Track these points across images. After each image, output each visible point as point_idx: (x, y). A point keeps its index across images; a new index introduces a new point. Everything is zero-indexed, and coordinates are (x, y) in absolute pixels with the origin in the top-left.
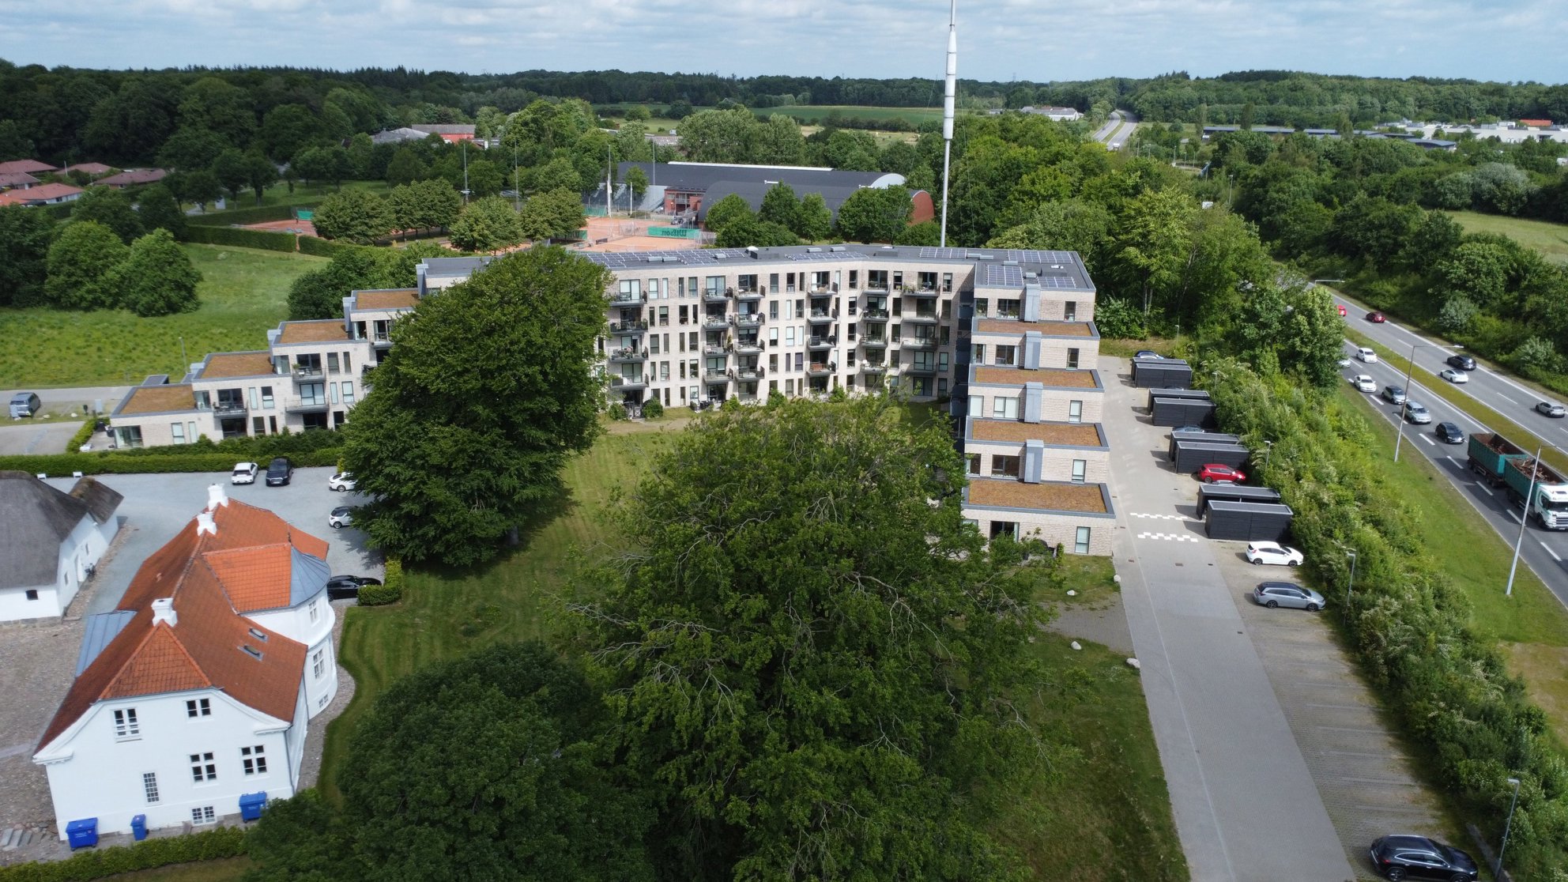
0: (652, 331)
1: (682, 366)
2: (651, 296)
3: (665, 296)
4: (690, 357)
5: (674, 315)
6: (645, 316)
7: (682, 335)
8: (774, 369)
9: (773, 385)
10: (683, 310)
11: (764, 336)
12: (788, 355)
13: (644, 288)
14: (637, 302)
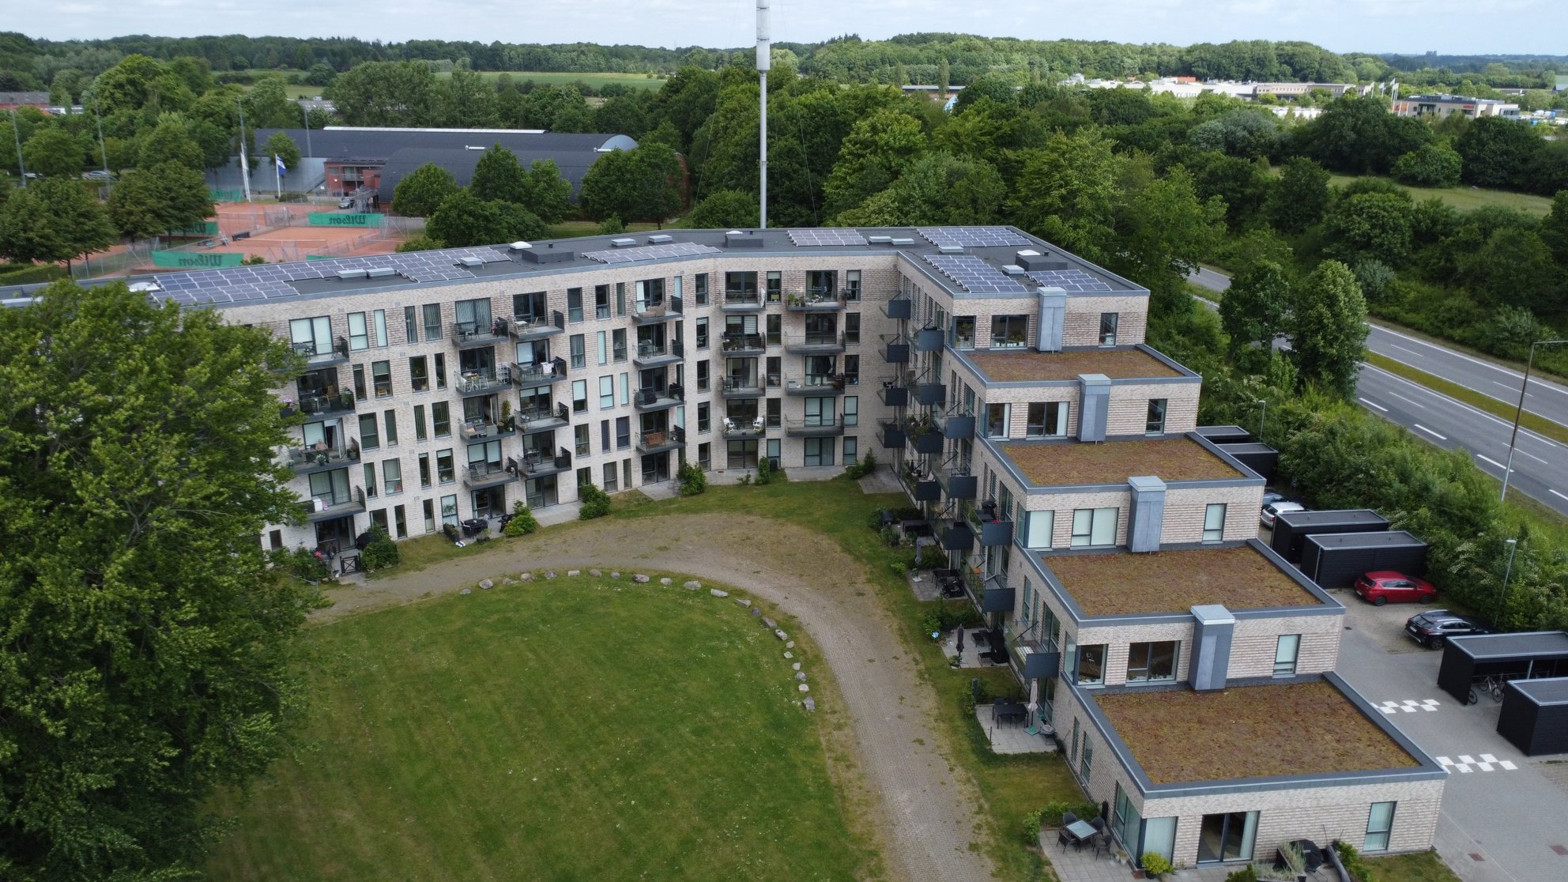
0: (362, 408)
1: (424, 462)
2: (356, 344)
3: (381, 342)
4: (434, 446)
5: (401, 375)
6: (346, 381)
7: (419, 410)
8: (583, 449)
9: (584, 475)
10: (418, 364)
11: (563, 396)
12: (605, 424)
13: (339, 331)
14: (328, 358)
